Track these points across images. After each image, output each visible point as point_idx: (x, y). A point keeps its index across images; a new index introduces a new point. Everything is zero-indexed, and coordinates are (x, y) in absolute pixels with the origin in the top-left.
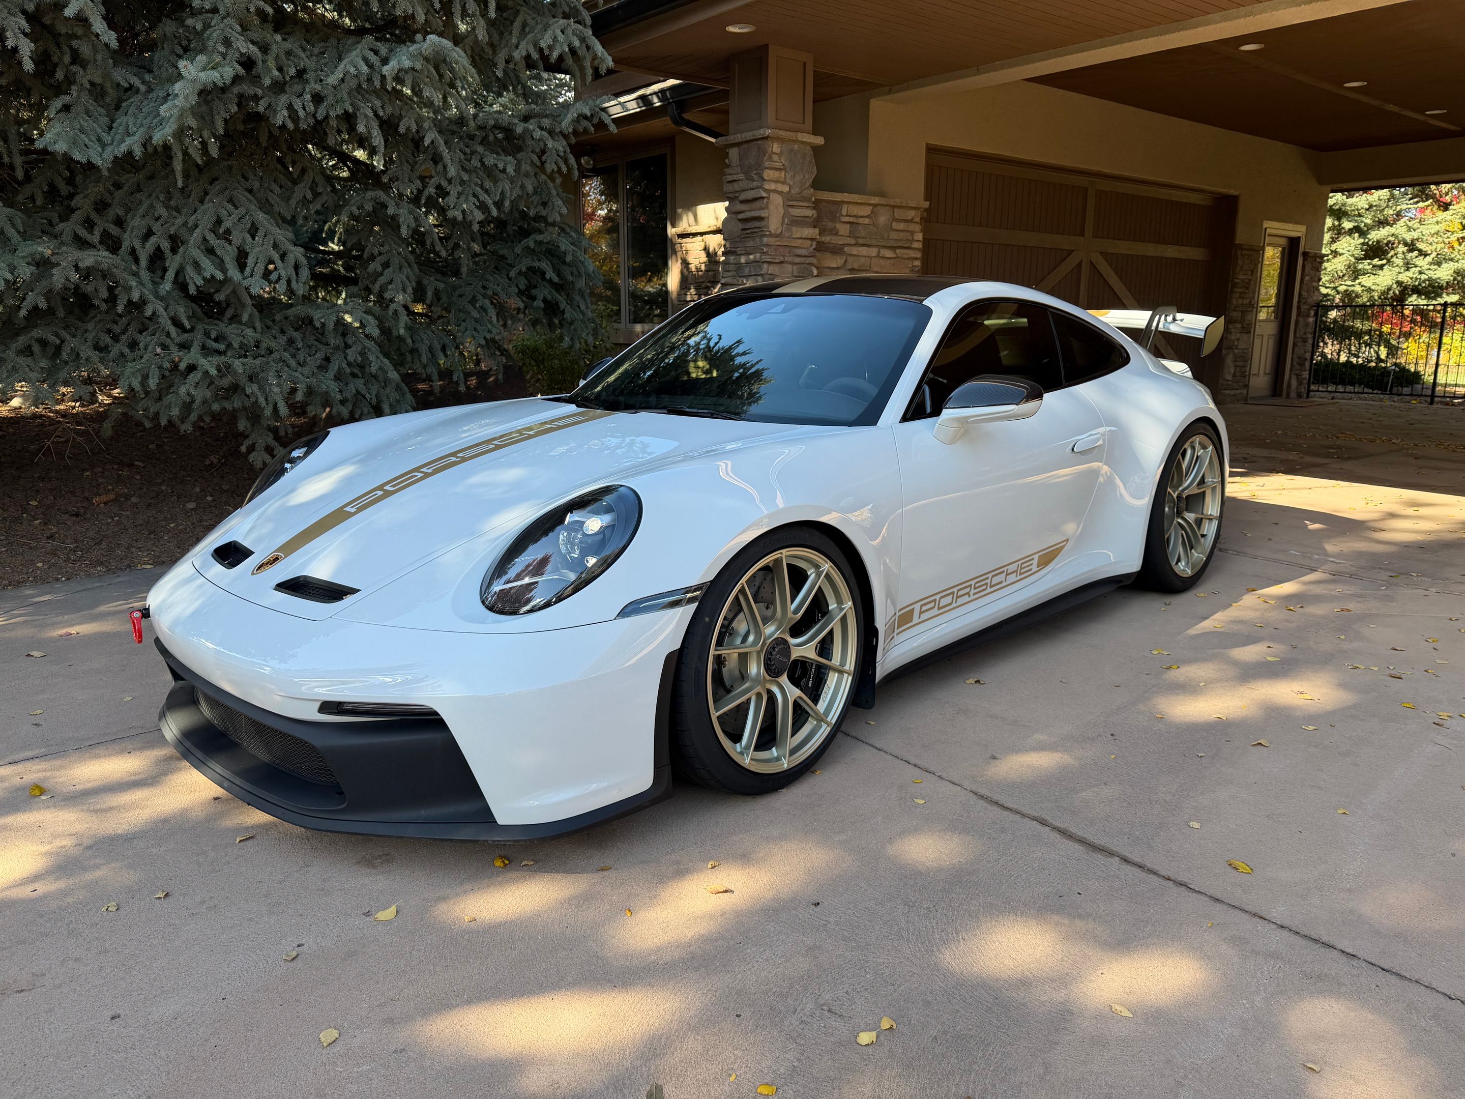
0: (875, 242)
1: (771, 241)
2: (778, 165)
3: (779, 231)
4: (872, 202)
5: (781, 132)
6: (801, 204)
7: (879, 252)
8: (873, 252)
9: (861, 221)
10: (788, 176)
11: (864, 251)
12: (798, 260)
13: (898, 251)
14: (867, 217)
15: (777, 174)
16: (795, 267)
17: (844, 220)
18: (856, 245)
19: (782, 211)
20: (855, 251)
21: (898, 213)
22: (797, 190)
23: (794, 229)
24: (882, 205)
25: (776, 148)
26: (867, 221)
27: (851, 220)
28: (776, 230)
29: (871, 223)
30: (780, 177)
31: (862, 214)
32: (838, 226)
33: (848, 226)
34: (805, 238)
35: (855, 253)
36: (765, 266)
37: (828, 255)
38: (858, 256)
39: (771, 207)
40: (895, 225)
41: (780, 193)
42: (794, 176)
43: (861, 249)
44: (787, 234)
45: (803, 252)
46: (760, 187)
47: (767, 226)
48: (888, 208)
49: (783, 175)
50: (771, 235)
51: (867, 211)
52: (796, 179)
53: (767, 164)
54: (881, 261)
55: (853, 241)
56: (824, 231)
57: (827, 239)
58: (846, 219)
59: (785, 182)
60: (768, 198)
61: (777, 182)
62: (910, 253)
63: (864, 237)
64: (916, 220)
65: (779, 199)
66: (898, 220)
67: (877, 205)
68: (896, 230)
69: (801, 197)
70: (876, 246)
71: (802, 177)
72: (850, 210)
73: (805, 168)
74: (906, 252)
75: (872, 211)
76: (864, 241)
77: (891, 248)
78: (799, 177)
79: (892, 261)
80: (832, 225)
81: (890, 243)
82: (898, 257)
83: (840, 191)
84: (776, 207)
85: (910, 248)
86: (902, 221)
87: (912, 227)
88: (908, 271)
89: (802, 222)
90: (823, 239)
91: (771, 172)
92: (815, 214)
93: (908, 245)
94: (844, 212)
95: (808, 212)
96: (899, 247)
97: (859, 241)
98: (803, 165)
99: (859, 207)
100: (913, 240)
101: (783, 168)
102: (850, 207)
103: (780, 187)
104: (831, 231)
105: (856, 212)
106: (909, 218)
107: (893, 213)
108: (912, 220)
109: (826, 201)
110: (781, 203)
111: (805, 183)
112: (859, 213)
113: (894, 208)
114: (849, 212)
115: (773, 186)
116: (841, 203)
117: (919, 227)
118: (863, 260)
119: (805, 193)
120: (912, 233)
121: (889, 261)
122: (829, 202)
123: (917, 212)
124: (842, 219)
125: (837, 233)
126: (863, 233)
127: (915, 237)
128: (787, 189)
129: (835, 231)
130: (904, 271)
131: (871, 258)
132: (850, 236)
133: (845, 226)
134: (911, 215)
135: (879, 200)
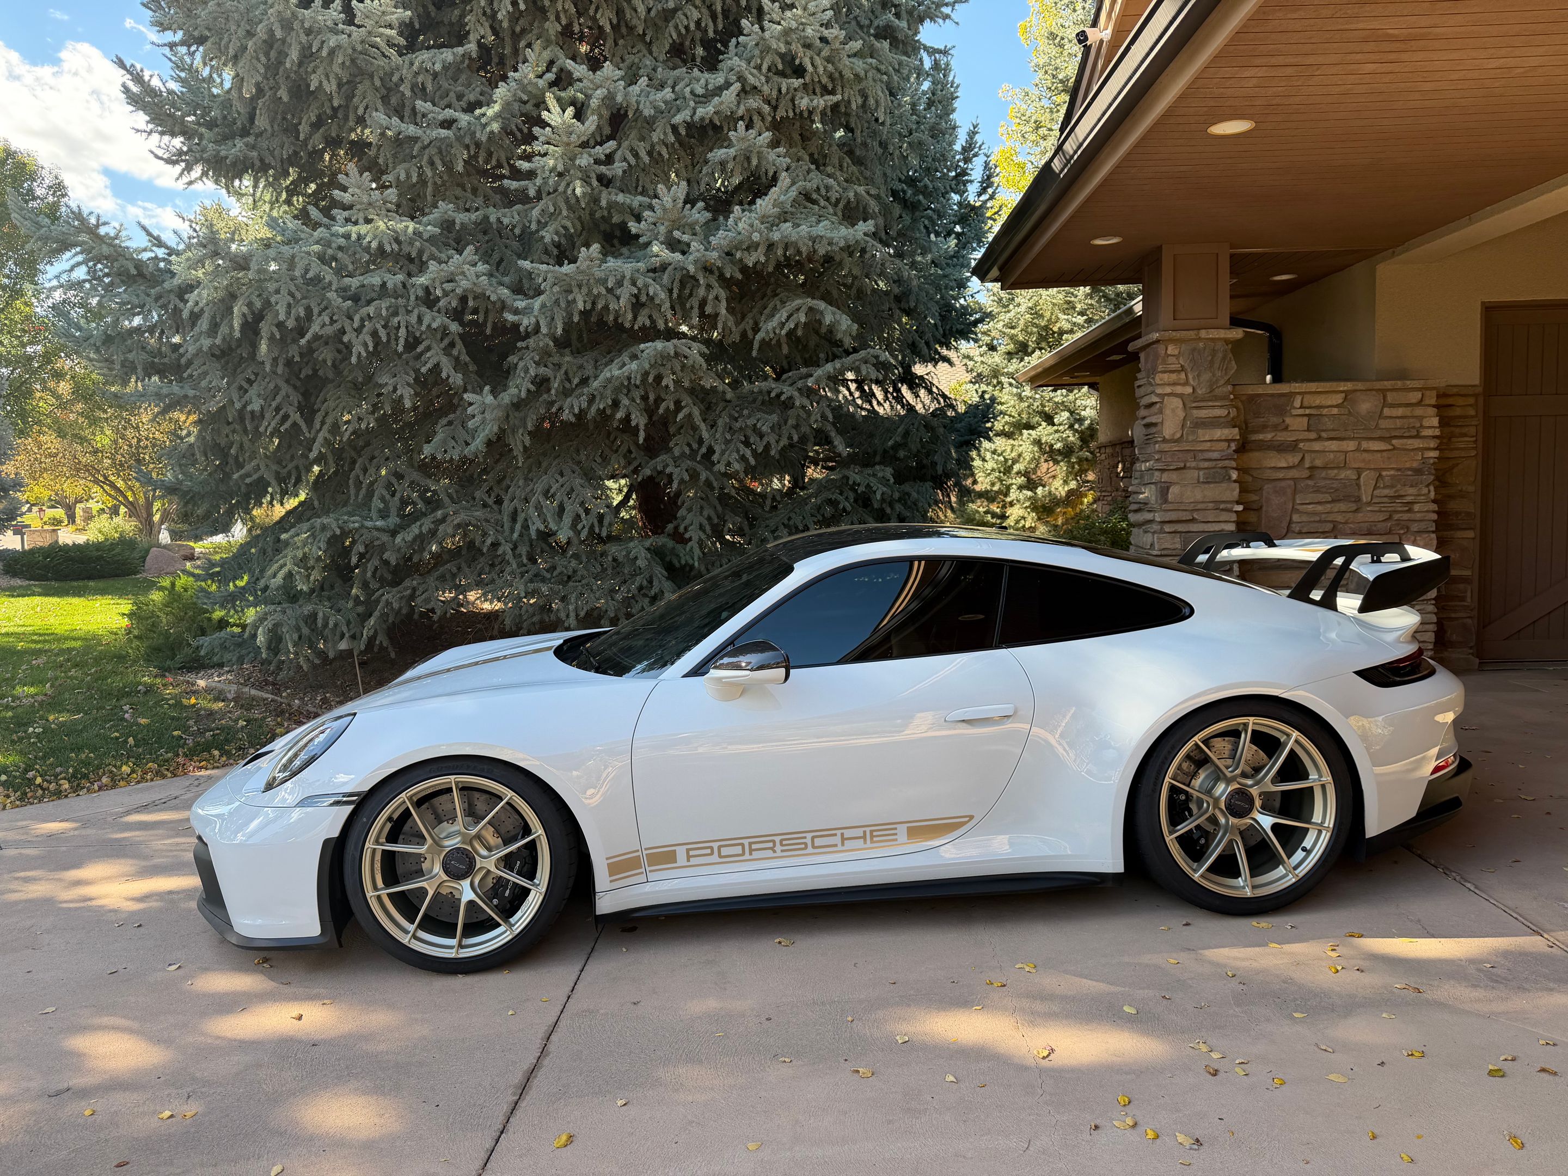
0: (1350, 434)
1: (1166, 447)
2: (1173, 367)
3: (1178, 435)
4: (1341, 389)
5: (1174, 333)
6: (1211, 404)
7: (1359, 444)
8: (1351, 445)
9: (1325, 411)
10: (1190, 376)
11: (1333, 445)
12: (1206, 464)
13: (1394, 442)
14: (1337, 406)
15: (1174, 377)
16: (1201, 473)
18: (1319, 438)
19: (1181, 414)
20: (1317, 446)
21: (1390, 397)
22: (1204, 390)
23: (1200, 431)
24: (1361, 390)
25: (1171, 349)
26: (1335, 411)
27: (1308, 412)
28: (1174, 435)
29: (1347, 413)
30: (1179, 379)
31: (1329, 403)
32: (1288, 420)
33: (1306, 419)
34: (1217, 441)
35: (1317, 449)
36: (1157, 473)
37: (1273, 454)
39: (1168, 412)
40: (1387, 411)
41: (1180, 396)
42: (1199, 376)
43: (1327, 443)
44: (1191, 438)
45: (1215, 455)
46: (1153, 392)
47: (1161, 432)
48: (1374, 393)
49: (1183, 376)
50: (1165, 440)
51: (1336, 399)
52: (1201, 379)
53: (1160, 368)
54: (1365, 455)
55: (1313, 435)
56: (1263, 428)
57: (1269, 436)
58: (1301, 411)
59: (1186, 383)
60: (1162, 403)
61: (1174, 384)
62: (1417, 443)
63: (1333, 430)
64: (1427, 402)
65: (1177, 402)
66: (1392, 406)
67: (1355, 391)
68: (1391, 417)
69: (1212, 396)
70: (1353, 439)
71: (1214, 375)
72: (1309, 400)
73: (1216, 365)
74: (1410, 441)
75: (1345, 399)
76: (1332, 434)
77: (1381, 439)
78: (1206, 376)
79: (1385, 454)
80: (1274, 420)
81: (1378, 434)
82: (1395, 448)
83: (1289, 382)
84: (1173, 410)
85: (1417, 436)
86: (1400, 405)
87: (1419, 411)
88: (1415, 465)
89: (1213, 423)
90: (1261, 437)
91: (1166, 376)
92: (1234, 413)
93: (1414, 433)
94: (1297, 403)
95: (1223, 412)
96: (1396, 437)
97: (1324, 435)
98: (1212, 362)
99: (1323, 396)
100: (1421, 426)
101: (1183, 369)
102: (1307, 397)
103: (1179, 390)
104: (1275, 428)
105: (1317, 402)
106: (1414, 401)
107: (1385, 397)
108: (1420, 403)
109: (1266, 395)
110: (1181, 405)
111: (1217, 381)
112: (1324, 403)
113: (1384, 392)
114: (1306, 404)
115: (1168, 390)
116: (1292, 395)
117: (1432, 411)
118: (1332, 456)
119: (1218, 392)
120: (1421, 418)
121: (1379, 455)
122: (1272, 395)
123: (1428, 393)
124: (1295, 412)
125: (1286, 428)
126: (1330, 425)
127: (1426, 423)
128: (1189, 390)
129: (1283, 426)
130: (1408, 465)
131: (1346, 452)
132: (1308, 430)
133: (1300, 419)
134: (1415, 397)
135: (1360, 386)
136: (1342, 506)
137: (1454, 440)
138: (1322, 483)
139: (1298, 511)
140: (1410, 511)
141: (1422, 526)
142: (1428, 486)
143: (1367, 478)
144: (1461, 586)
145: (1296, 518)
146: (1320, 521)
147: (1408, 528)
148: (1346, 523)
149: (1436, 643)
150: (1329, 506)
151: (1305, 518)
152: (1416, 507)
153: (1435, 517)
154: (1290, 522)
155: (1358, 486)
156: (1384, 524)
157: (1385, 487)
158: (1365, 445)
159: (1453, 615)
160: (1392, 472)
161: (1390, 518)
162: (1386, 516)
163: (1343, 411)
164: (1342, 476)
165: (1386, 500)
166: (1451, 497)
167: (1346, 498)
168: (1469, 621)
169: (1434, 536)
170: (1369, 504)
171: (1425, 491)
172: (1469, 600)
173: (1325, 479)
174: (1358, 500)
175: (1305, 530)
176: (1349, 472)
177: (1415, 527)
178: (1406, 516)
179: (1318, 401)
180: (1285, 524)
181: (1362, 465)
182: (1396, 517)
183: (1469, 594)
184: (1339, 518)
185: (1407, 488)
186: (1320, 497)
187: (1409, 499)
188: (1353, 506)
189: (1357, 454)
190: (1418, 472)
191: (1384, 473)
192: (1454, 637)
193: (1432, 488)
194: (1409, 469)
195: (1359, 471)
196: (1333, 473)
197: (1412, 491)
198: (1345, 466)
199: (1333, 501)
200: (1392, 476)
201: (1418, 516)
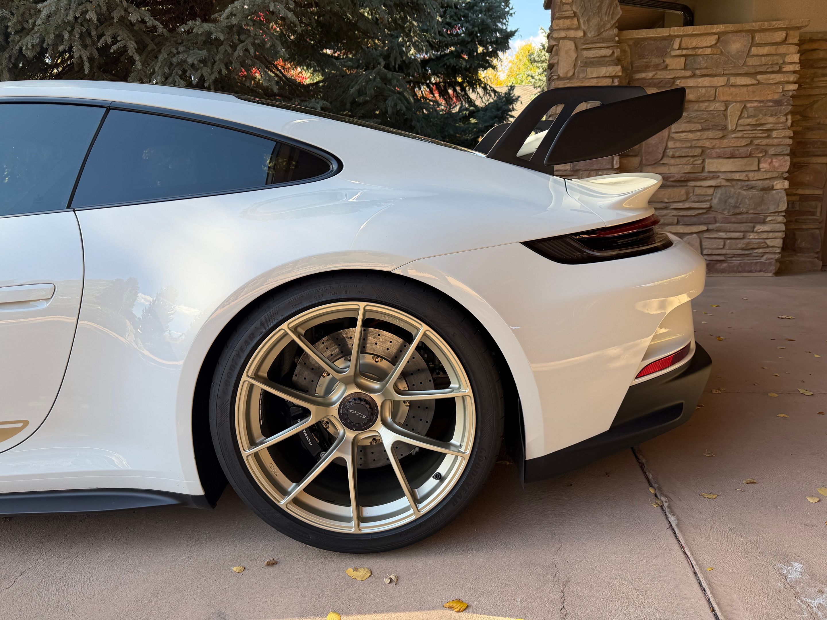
0: (721, 71)
1: (560, 84)
3: (570, 74)
4: (714, 31)
6: (598, 45)
7: (728, 80)
8: (721, 81)
9: (700, 51)
10: (582, 21)
11: (706, 81)
13: (759, 77)
14: (711, 47)
15: (568, 22)
17: (674, 54)
18: (694, 76)
19: (574, 55)
21: (758, 38)
22: (593, 33)
23: (589, 70)
24: (732, 32)
26: (709, 51)
27: (684, 52)
28: (567, 73)
29: (719, 52)
30: (573, 24)
31: (705, 45)
32: (668, 61)
33: (683, 59)
34: (603, 77)
35: (691, 85)
38: (697, 87)
39: (562, 53)
40: (754, 50)
41: (574, 39)
42: (588, 20)
43: (700, 80)
44: (581, 76)
47: (556, 71)
48: (744, 34)
49: (575, 21)
50: (559, 79)
51: (712, 40)
52: (591, 24)
54: (733, 89)
55: (688, 73)
56: (646, 68)
57: (650, 75)
58: (678, 52)
59: (578, 28)
60: (557, 45)
61: (568, 29)
62: (779, 77)
63: (706, 68)
64: (791, 41)
65: (570, 45)
66: (759, 45)
67: (727, 32)
68: (757, 55)
69: (600, 39)
70: (723, 75)
71: (601, 20)
72: (685, 42)
73: (604, 10)
74: (773, 76)
75: (718, 40)
76: (704, 72)
77: (747, 74)
78: (595, 21)
79: (750, 88)
80: (656, 60)
81: (745, 70)
82: (759, 83)
83: (670, 27)
84: (567, 52)
85: (779, 71)
86: (766, 44)
87: (782, 49)
88: (776, 97)
89: (600, 62)
90: (643, 75)
91: (561, 21)
92: (617, 52)
93: (777, 68)
94: (676, 46)
95: (609, 52)
96: (761, 73)
97: (698, 72)
98: (600, 8)
99: (699, 39)
100: (784, 63)
101: (575, 15)
102: (685, 39)
103: (572, 34)
104: (656, 67)
105: (694, 45)
106: (778, 40)
107: (753, 38)
108: (784, 42)
109: (650, 39)
110: (573, 47)
111: (604, 25)
112: (700, 45)
113: (752, 32)
114: (683, 45)
115: (563, 34)
116: (670, 38)
117: (794, 49)
118: (704, 90)
119: (605, 35)
120: (783, 55)
121: (745, 89)
122: (655, 39)
123: (791, 33)
124: (673, 53)
125: (666, 67)
126: (704, 64)
127: (788, 59)
128: (580, 34)
129: (663, 66)
130: (770, 98)
131: (716, 88)
132: (685, 69)
133: (677, 60)
134: (780, 36)
135: (731, 27)
136: (710, 134)
137: (816, 79)
138: (693, 115)
139: (673, 139)
140: (768, 137)
141: (779, 150)
142: (786, 115)
143: (734, 109)
144: (813, 203)
145: (671, 144)
146: (691, 147)
147: (766, 152)
148: (713, 148)
149: (783, 249)
150: (699, 133)
151: (678, 145)
152: (775, 134)
153: (790, 141)
154: (666, 148)
155: (726, 116)
156: (745, 149)
157: (748, 117)
158: (733, 80)
159: (804, 227)
160: (756, 104)
161: (751, 143)
162: (748, 141)
163: (715, 51)
164: (712, 108)
165: (748, 128)
166: (809, 129)
167: (714, 127)
168: (817, 232)
169: (788, 158)
170: (734, 131)
171: (783, 119)
172: (818, 214)
173: (697, 111)
174: (725, 128)
175: (677, 154)
176: (717, 104)
177: (772, 151)
178: (765, 142)
179: (694, 42)
180: (661, 150)
181: (730, 98)
182: (756, 142)
183: (819, 210)
184: (707, 144)
185: (767, 117)
186: (692, 127)
187: (768, 127)
188: (720, 134)
189: (726, 89)
190: (778, 103)
191: (749, 105)
192: (803, 245)
193: (789, 117)
194: (770, 101)
195: (727, 104)
196: (704, 105)
197: (771, 120)
198: (715, 99)
199: (702, 130)
200: (756, 108)
201: (776, 141)
